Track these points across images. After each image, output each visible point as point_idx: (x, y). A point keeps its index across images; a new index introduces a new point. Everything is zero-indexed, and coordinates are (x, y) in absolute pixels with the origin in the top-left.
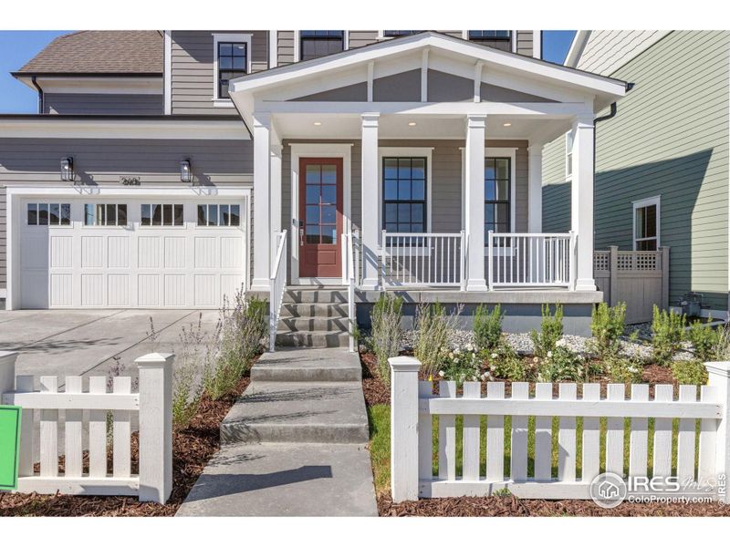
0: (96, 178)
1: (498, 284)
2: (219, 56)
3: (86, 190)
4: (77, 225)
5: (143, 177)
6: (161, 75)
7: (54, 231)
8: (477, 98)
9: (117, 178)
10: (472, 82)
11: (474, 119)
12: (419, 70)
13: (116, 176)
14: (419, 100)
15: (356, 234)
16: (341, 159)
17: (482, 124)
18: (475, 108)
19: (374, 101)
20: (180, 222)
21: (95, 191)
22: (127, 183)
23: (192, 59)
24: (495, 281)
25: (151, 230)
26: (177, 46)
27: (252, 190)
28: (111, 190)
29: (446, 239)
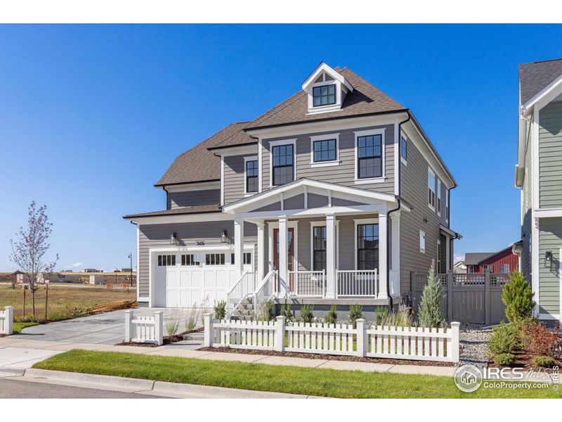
0: (185, 242)
1: (341, 295)
2: (247, 169)
3: (181, 248)
4: (178, 265)
5: (206, 240)
6: (219, 180)
7: (169, 268)
8: (330, 205)
9: (194, 242)
10: (327, 197)
11: (329, 215)
12: (303, 194)
13: (194, 240)
14: (303, 208)
15: (277, 272)
16: (293, 229)
17: (332, 218)
18: (329, 210)
19: (284, 209)
20: (223, 262)
21: (185, 248)
22: (199, 244)
23: (234, 172)
24: (339, 294)
25: (211, 267)
26: (227, 166)
27: (256, 245)
28: (191, 248)
29: (348, 273)
